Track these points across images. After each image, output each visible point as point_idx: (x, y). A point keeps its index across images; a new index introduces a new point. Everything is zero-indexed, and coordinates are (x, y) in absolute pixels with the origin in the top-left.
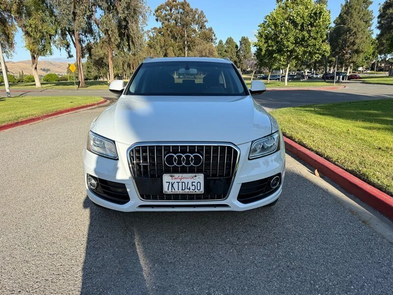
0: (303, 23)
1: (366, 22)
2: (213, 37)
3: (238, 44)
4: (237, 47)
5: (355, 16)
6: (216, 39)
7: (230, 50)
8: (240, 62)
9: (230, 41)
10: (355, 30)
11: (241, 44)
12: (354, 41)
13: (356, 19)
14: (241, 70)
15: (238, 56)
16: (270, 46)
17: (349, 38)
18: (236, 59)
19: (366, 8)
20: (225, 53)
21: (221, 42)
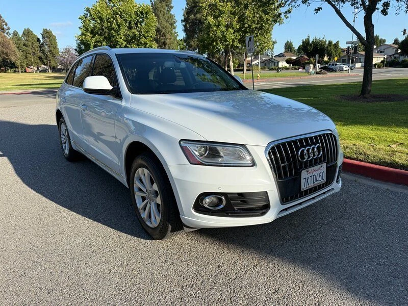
0: (130, 21)
1: (171, 24)
2: (5, 27)
3: (40, 38)
4: (38, 40)
5: (161, 18)
6: (9, 29)
7: (30, 43)
8: (46, 59)
9: (27, 33)
10: (163, 31)
11: (44, 38)
12: (164, 42)
13: (163, 21)
14: (50, 67)
15: (43, 52)
16: (98, 42)
17: (160, 38)
18: (41, 54)
19: (169, 11)
20: (24, 47)
21: (15, 34)
